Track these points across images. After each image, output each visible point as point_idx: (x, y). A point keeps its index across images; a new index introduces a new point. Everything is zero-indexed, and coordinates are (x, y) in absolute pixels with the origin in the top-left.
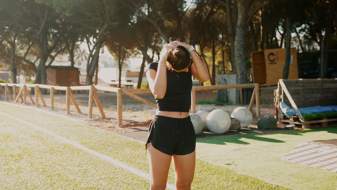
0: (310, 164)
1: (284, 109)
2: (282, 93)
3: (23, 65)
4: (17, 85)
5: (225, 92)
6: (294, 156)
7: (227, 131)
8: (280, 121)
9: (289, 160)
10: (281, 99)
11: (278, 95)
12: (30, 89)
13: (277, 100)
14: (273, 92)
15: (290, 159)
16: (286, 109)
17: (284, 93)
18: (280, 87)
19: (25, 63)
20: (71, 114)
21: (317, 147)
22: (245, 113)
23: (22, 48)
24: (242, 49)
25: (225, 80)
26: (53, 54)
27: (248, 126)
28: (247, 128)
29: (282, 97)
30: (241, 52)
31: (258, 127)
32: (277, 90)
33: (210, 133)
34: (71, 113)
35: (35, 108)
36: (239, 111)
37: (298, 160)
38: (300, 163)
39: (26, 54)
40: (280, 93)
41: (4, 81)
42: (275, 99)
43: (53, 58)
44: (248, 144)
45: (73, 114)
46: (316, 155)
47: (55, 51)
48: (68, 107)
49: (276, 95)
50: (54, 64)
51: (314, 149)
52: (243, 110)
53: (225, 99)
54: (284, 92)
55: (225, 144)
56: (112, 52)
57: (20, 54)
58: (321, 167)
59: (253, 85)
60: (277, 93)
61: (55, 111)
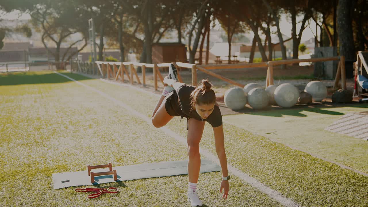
0: (347, 134)
1: (361, 82)
2: (361, 65)
3: (134, 42)
4: (125, 64)
5: (322, 65)
6: (337, 126)
7: (295, 105)
8: (359, 95)
9: (330, 130)
10: (360, 72)
11: (357, 67)
12: (136, 68)
13: (356, 73)
14: (353, 64)
15: (332, 130)
16: (363, 82)
17: (363, 66)
18: (359, 60)
19: (135, 41)
20: (159, 91)
21: (359, 118)
22: (318, 87)
23: (131, 26)
24: (344, 19)
25: (322, 53)
26: (162, 30)
27: (323, 99)
28: (320, 102)
29: (361, 69)
30: (343, 22)
31: (332, 101)
32: (357, 63)
33: (278, 107)
34: (158, 89)
35: (129, 85)
36: (313, 84)
37: (338, 130)
38: (339, 133)
39: (135, 31)
40: (359, 65)
41: (115, 59)
42: (355, 72)
43: (161, 35)
44: (306, 116)
45: (160, 91)
46: (355, 125)
47: (163, 27)
48: (156, 84)
49: (355, 67)
50: (163, 40)
51: (356, 119)
52: (316, 83)
53: (322, 73)
54: (362, 64)
55: (282, 116)
56: (224, 26)
57: (130, 31)
58: (356, 135)
59: (339, 58)
60: (356, 65)
61: (147, 88)
